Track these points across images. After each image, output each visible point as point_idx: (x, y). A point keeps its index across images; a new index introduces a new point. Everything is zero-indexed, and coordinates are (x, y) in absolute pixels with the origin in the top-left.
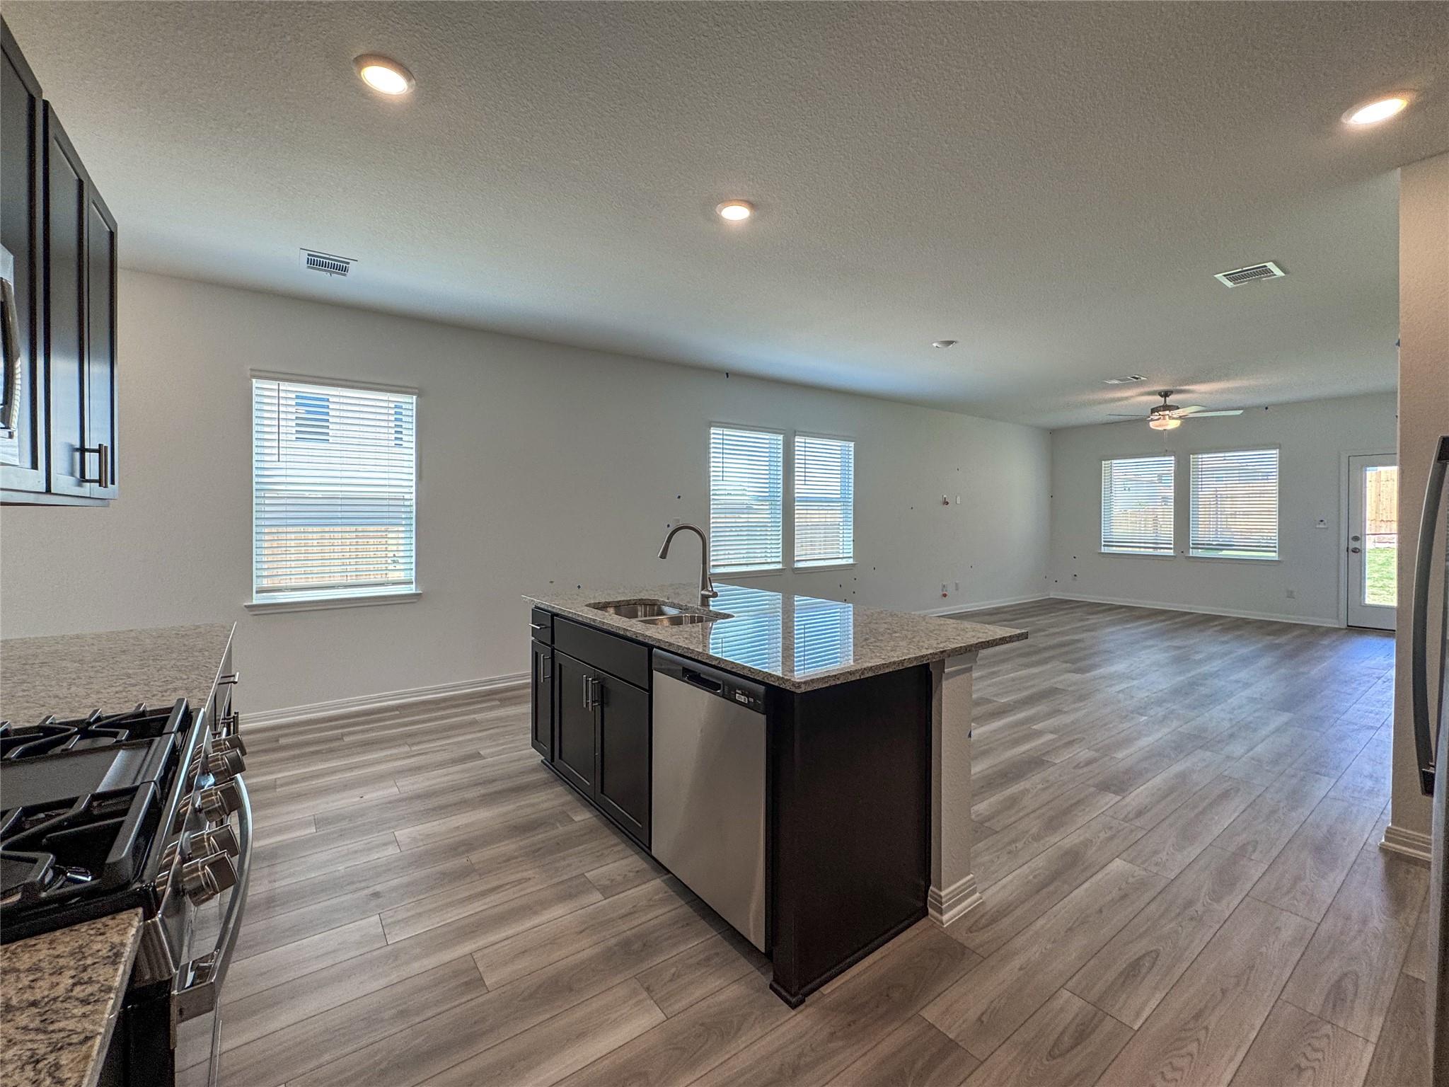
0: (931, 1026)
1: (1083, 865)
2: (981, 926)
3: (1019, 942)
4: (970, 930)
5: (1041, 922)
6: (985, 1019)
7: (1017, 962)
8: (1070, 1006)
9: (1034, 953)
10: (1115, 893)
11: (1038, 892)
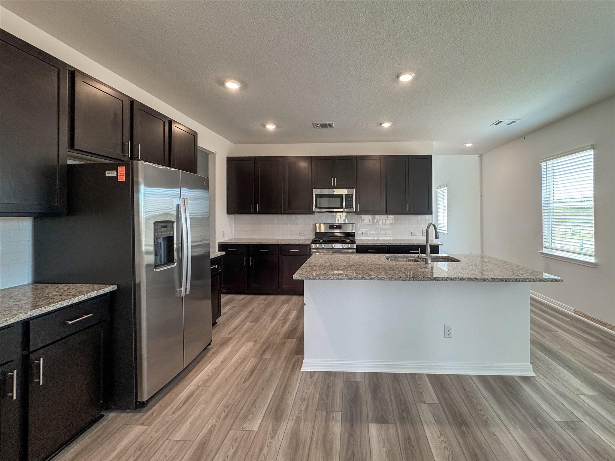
0: (293, 339)
1: (273, 414)
2: (296, 362)
3: (284, 365)
4: (298, 359)
5: (281, 373)
6: (284, 345)
7: (283, 358)
8: (267, 356)
9: (279, 363)
10: (257, 404)
11: (286, 385)
